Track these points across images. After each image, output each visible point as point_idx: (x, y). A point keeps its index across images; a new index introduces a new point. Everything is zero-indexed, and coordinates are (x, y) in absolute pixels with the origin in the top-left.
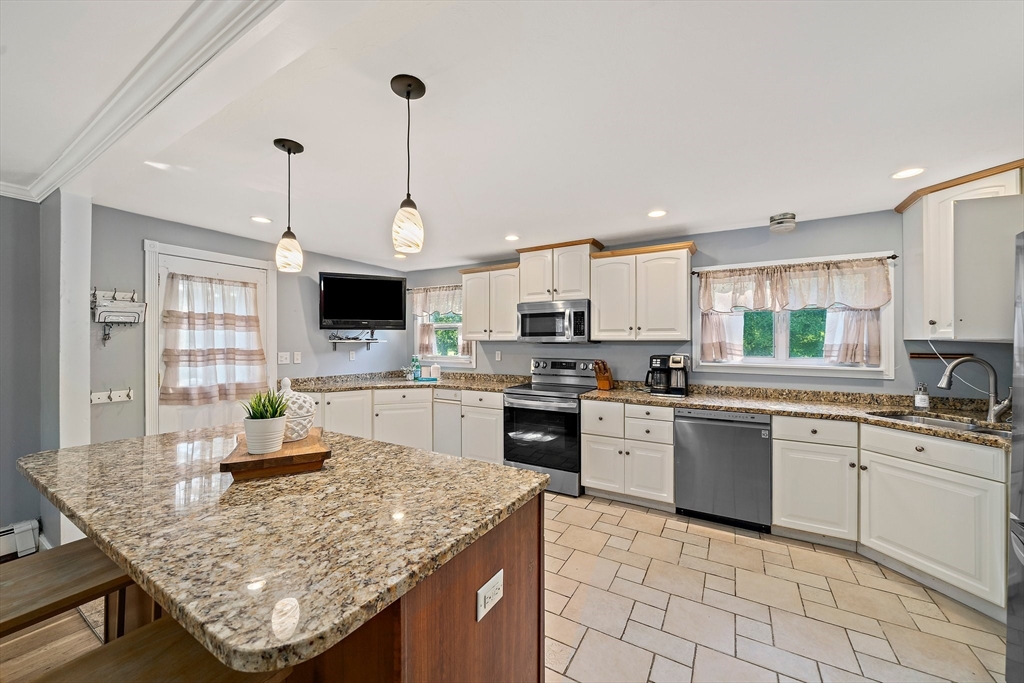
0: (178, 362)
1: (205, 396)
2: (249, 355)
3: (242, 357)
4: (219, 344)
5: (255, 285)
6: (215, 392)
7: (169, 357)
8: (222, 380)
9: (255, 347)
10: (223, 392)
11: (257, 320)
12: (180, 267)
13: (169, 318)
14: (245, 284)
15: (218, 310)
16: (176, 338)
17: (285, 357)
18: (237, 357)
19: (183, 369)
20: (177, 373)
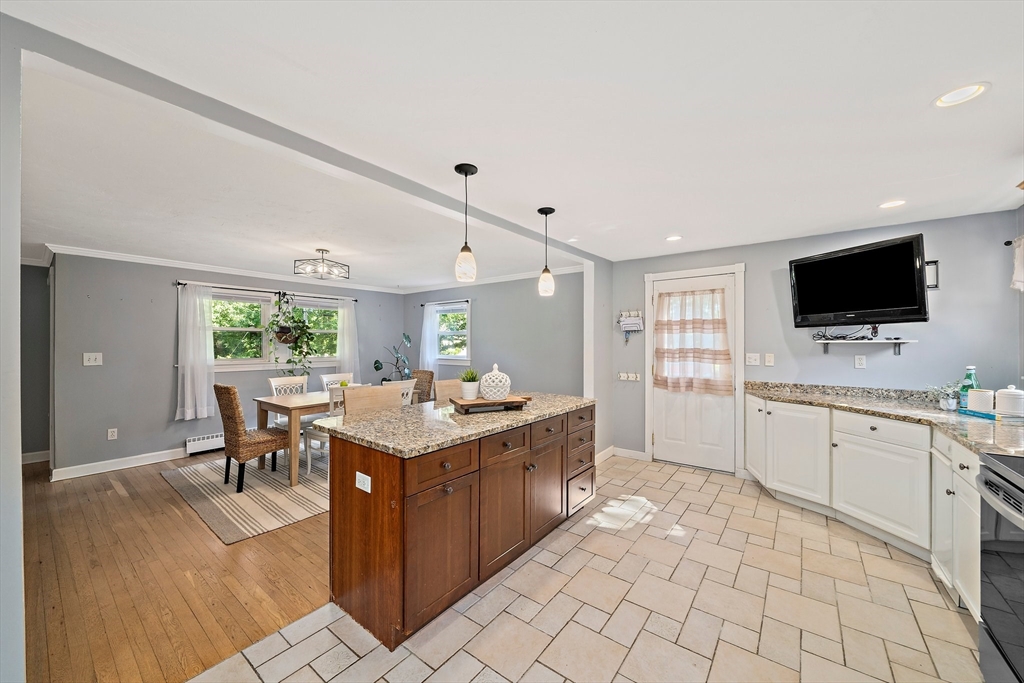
0: (664, 357)
1: (676, 385)
2: (715, 355)
3: (710, 356)
4: (689, 345)
5: (723, 290)
6: (683, 384)
7: (659, 354)
8: (690, 375)
9: (720, 347)
10: (690, 384)
11: (723, 322)
12: (664, 288)
13: (659, 326)
14: (713, 291)
15: (689, 317)
16: (662, 339)
17: (754, 359)
18: (706, 356)
19: (667, 364)
20: (663, 366)
